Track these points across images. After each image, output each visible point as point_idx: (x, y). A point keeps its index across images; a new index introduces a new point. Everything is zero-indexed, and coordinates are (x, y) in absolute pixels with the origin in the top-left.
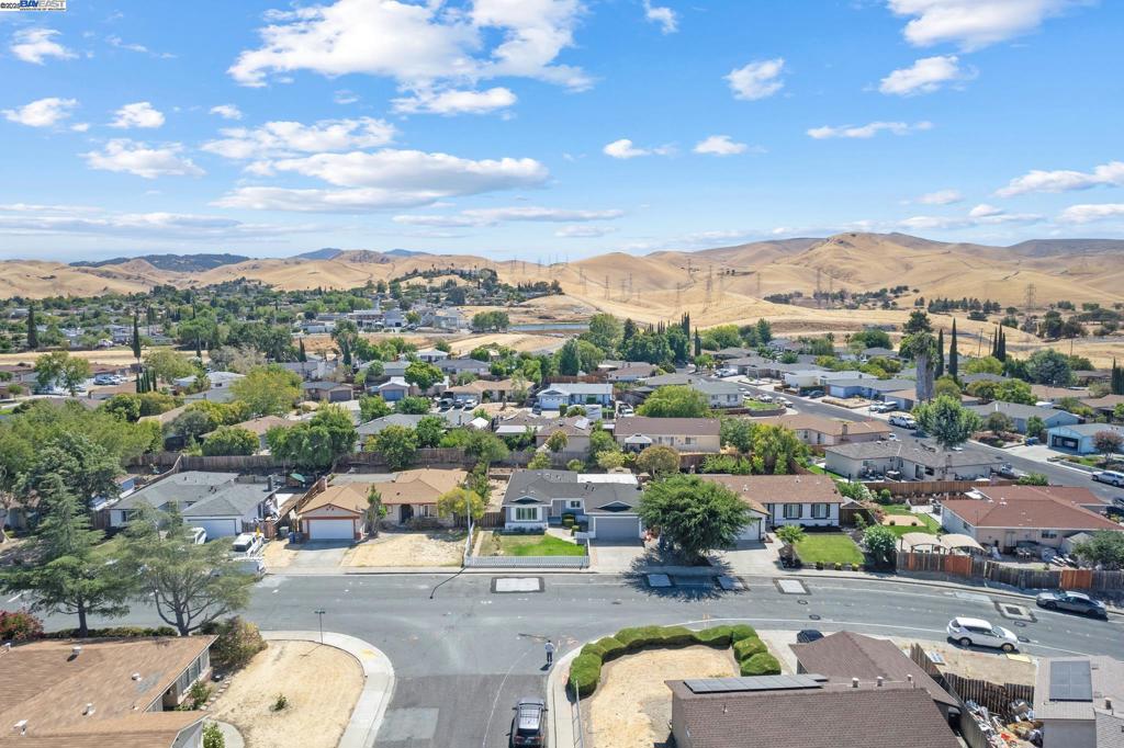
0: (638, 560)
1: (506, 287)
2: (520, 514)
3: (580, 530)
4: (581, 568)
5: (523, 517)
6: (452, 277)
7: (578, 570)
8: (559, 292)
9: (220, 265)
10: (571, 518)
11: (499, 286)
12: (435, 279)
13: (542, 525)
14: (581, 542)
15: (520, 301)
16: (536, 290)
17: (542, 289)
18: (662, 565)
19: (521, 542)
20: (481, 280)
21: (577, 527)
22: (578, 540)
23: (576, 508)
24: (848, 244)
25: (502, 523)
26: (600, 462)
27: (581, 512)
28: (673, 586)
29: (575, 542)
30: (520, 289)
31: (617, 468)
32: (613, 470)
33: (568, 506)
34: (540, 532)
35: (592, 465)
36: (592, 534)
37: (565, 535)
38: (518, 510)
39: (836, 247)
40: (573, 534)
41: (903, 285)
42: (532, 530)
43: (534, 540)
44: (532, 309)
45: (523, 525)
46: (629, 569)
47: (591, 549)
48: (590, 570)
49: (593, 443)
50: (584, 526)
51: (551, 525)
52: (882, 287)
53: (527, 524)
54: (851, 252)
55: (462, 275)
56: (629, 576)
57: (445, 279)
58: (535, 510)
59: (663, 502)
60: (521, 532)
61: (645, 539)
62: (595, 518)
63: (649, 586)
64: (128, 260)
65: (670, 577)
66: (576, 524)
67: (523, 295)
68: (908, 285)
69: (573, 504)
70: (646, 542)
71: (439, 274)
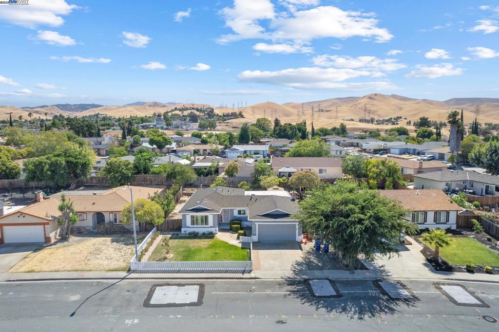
0: (298, 264)
1: (218, 115)
2: (194, 221)
3: (245, 235)
4: (244, 272)
5: (197, 224)
6: (193, 111)
7: (240, 275)
8: (242, 117)
9: (90, 108)
10: (236, 224)
11: (215, 115)
12: (185, 112)
13: (213, 230)
14: (246, 246)
15: (224, 121)
16: (231, 116)
17: (234, 115)
18: (321, 269)
19: (191, 245)
20: (206, 112)
21: (242, 232)
22: (243, 243)
23: (242, 216)
24: (373, 99)
25: (179, 229)
26: (262, 183)
27: (246, 219)
28: (339, 296)
29: (240, 245)
30: (224, 115)
31: (274, 187)
32: (271, 188)
33: (236, 213)
34: (210, 236)
35: (256, 185)
36: (255, 238)
37: (231, 239)
38: (192, 217)
39: (368, 100)
40: (238, 238)
41: (399, 116)
42: (204, 234)
43: (204, 243)
44: (229, 124)
45: (196, 230)
46: (289, 274)
47: (254, 253)
48: (252, 275)
49: (257, 170)
50: (247, 231)
51: (221, 230)
52: (390, 117)
53: (201, 229)
54: (375, 102)
55: (197, 110)
56: (291, 282)
57: (189, 111)
58: (206, 217)
59: (326, 208)
60: (194, 236)
61: (301, 242)
62: (258, 224)
63: (314, 296)
64: (47, 106)
65: (332, 282)
66: (241, 229)
67: (225, 118)
68: (401, 116)
69: (239, 212)
70: (303, 245)
71: (187, 109)
